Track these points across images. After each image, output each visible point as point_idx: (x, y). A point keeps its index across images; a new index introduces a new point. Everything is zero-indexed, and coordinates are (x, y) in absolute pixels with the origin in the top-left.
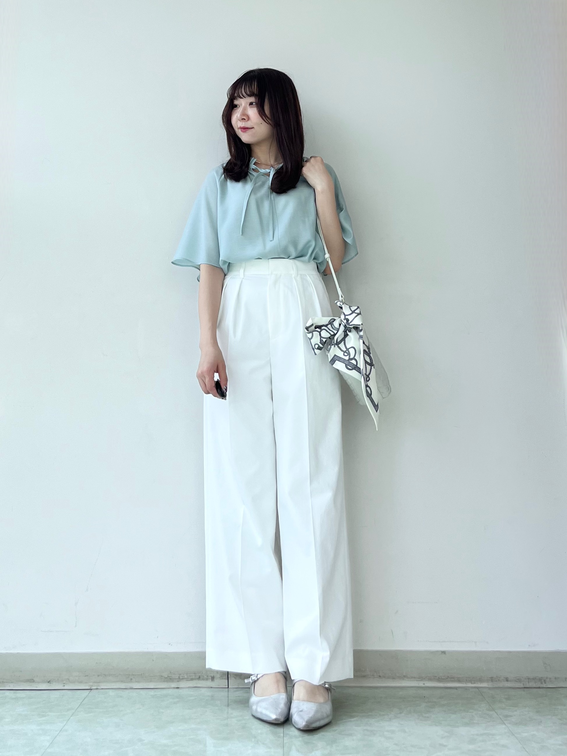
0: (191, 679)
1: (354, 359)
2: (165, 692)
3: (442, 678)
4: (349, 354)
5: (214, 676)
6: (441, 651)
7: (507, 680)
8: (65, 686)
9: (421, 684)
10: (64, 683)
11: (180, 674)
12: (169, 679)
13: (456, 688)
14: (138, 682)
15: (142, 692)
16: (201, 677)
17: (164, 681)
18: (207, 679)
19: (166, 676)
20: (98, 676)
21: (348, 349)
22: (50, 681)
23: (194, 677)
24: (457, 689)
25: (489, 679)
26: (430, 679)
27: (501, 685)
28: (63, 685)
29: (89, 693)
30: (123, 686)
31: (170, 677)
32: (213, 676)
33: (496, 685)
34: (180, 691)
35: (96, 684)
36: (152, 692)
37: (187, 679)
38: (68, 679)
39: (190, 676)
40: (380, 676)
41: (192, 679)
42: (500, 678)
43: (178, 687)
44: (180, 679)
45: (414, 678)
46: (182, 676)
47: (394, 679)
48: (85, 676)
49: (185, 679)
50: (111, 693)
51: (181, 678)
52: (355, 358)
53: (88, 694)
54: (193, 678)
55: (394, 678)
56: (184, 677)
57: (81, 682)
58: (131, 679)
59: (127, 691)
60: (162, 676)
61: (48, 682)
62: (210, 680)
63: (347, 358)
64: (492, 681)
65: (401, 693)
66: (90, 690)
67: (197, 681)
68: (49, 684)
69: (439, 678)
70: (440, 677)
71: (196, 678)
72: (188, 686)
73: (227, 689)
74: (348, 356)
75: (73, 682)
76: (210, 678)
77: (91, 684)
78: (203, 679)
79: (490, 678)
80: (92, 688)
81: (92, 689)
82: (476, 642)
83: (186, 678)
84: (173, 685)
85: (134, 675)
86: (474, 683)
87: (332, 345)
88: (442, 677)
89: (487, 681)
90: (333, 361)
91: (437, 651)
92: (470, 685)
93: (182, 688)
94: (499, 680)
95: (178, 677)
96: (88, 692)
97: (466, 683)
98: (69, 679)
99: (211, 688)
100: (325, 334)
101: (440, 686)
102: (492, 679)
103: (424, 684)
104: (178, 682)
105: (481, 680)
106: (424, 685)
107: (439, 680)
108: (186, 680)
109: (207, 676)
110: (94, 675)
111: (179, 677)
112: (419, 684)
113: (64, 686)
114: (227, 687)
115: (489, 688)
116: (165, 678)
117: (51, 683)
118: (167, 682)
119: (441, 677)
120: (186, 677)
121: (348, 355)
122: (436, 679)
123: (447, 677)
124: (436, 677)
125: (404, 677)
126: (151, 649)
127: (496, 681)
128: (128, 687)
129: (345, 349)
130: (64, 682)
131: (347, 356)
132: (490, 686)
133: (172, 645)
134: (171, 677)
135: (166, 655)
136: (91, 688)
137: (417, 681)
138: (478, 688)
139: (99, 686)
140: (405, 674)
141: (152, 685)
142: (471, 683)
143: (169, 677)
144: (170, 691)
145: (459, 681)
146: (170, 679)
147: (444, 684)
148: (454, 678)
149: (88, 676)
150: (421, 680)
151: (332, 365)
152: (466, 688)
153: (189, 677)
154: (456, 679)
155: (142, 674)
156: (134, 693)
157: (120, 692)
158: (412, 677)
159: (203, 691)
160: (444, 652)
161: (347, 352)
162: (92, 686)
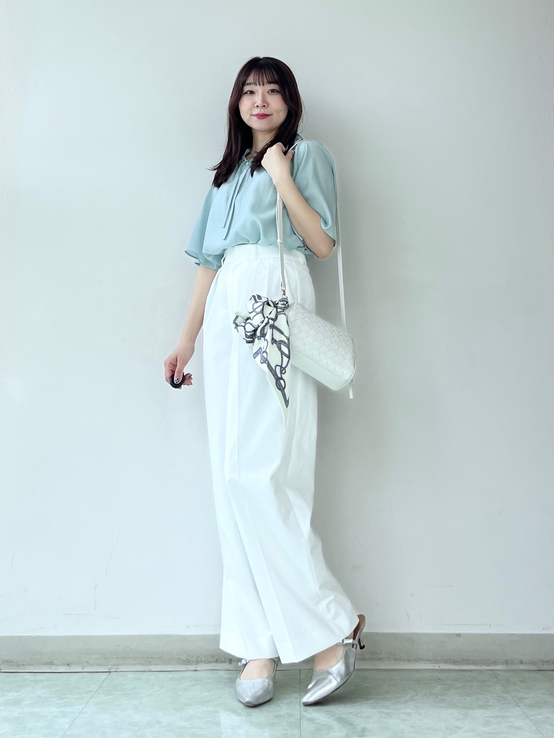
0: (209, 661)
2: (183, 674)
6: (456, 634)
7: (522, 663)
8: (84, 669)
9: (436, 667)
10: (84, 665)
11: (198, 657)
12: (188, 662)
13: (471, 671)
14: (157, 665)
15: (160, 674)
16: (219, 660)
17: (182, 664)
18: (225, 662)
19: (185, 659)
20: (117, 659)
22: (69, 663)
23: (211, 660)
25: (504, 662)
26: (445, 662)
27: (515, 667)
28: (82, 668)
30: (141, 668)
31: (188, 660)
32: (230, 659)
33: (511, 668)
34: (198, 673)
35: (114, 667)
36: (170, 675)
37: (205, 662)
40: (396, 659)
41: (210, 662)
42: (514, 660)
43: (196, 669)
44: (197, 662)
45: (430, 660)
46: (200, 659)
47: (410, 661)
48: (105, 659)
49: (203, 662)
50: (130, 676)
53: (107, 677)
54: (211, 661)
56: (202, 659)
57: (100, 665)
58: (150, 662)
59: (146, 674)
60: (180, 659)
61: (68, 665)
62: (228, 663)
64: (506, 663)
65: (416, 676)
66: (109, 673)
67: (214, 664)
68: (68, 667)
69: (454, 661)
71: (214, 661)
72: (206, 669)
75: (92, 665)
76: (228, 660)
77: (110, 667)
78: (221, 662)
79: (504, 660)
81: (111, 672)
82: (491, 625)
83: (204, 661)
84: (192, 667)
85: (152, 658)
86: (489, 666)
88: (457, 660)
89: (502, 663)
91: (452, 634)
92: (485, 668)
93: (199, 670)
94: (513, 663)
95: (196, 660)
96: (107, 674)
97: (481, 666)
98: (88, 662)
99: (229, 670)
101: (455, 669)
103: (439, 667)
104: (196, 664)
105: (495, 663)
107: (455, 663)
109: (225, 659)
110: (113, 658)
112: (434, 667)
115: (504, 671)
116: (184, 661)
117: (70, 666)
118: (185, 665)
120: (204, 660)
122: (451, 662)
123: (462, 660)
124: (451, 659)
125: (419, 660)
126: (170, 631)
127: (511, 664)
128: (146, 670)
132: (505, 669)
133: (190, 628)
134: (189, 659)
135: (183, 638)
136: (110, 670)
137: (432, 663)
138: (492, 670)
139: (117, 668)
140: (420, 657)
141: (170, 668)
142: (486, 666)
143: (187, 659)
144: (188, 674)
145: (474, 663)
146: (189, 661)
147: (459, 666)
148: (469, 661)
150: (437, 663)
152: (480, 671)
153: (207, 660)
154: (471, 662)
155: (160, 657)
156: (152, 676)
157: (139, 675)
158: (427, 660)
159: (221, 673)
160: (459, 635)
162: (111, 668)
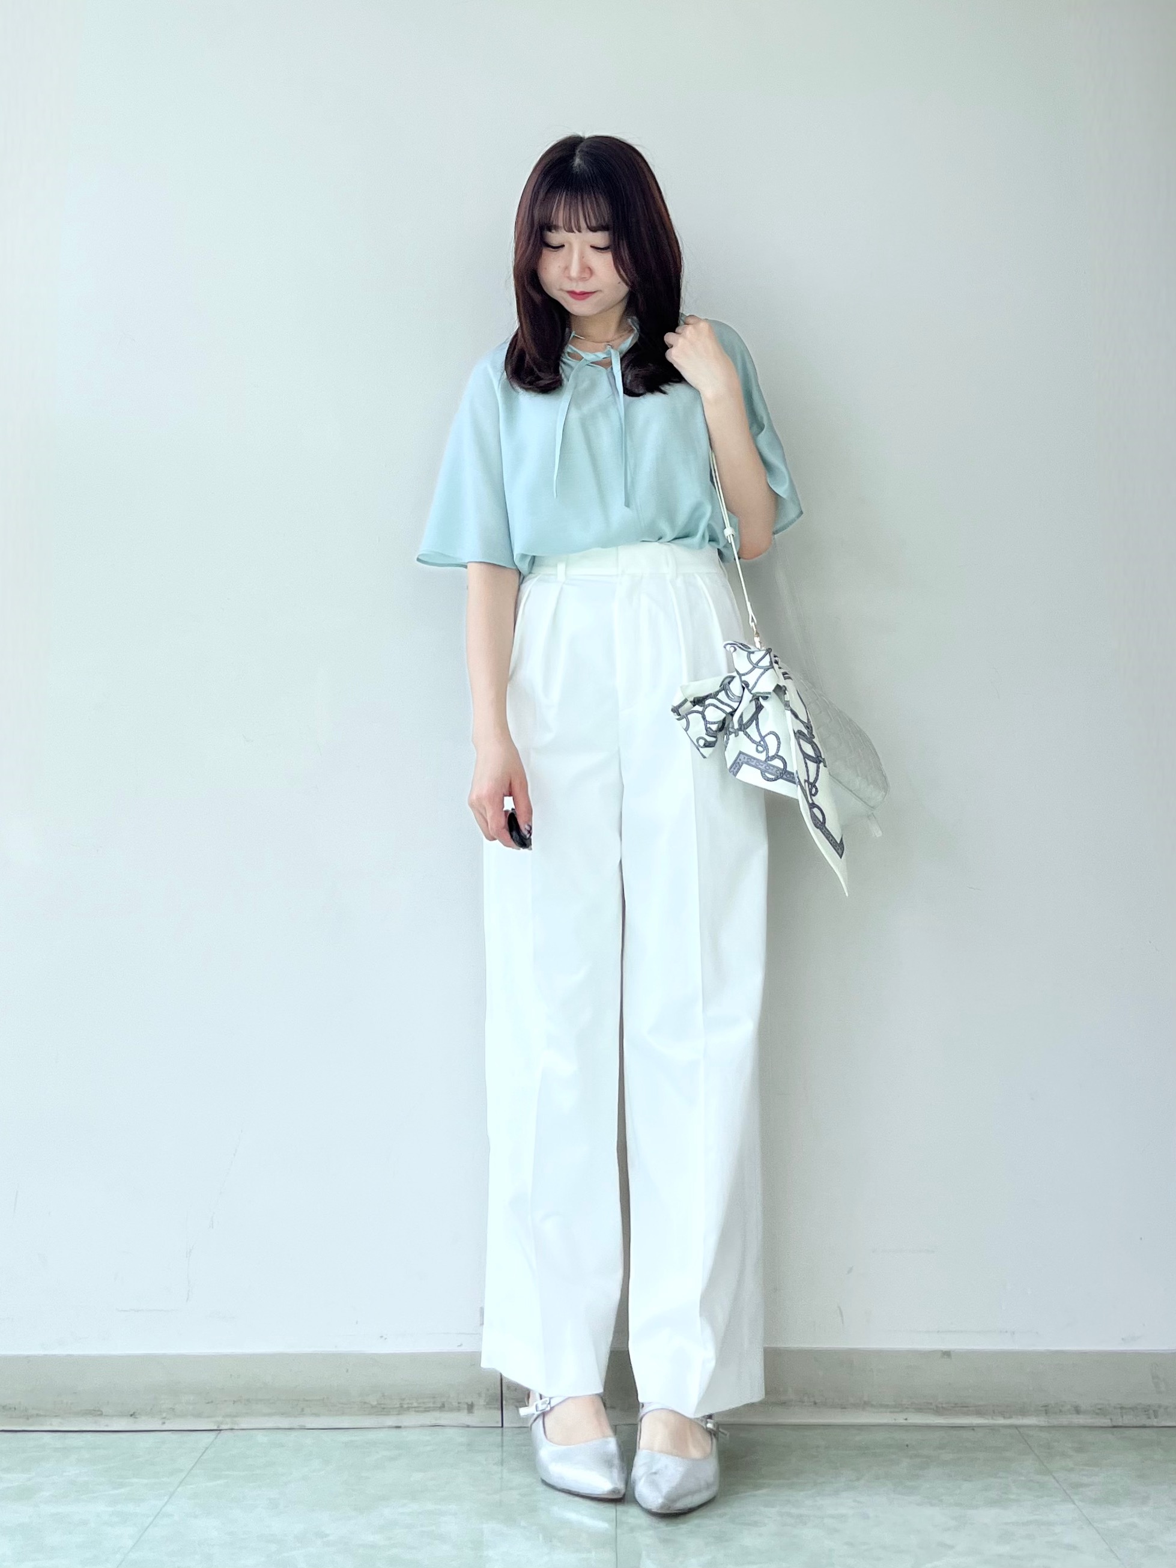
0: (426, 1408)
1: (777, 756)
2: (371, 1435)
3: (942, 1407)
4: (766, 748)
5: (472, 1403)
6: (942, 1352)
7: (1077, 1411)
8: (168, 1423)
9: (900, 1419)
11: (403, 1399)
12: (381, 1410)
13: (972, 1428)
14: (317, 1415)
15: (326, 1436)
16: (446, 1405)
17: (370, 1414)
18: (459, 1409)
19: (375, 1403)
20: (234, 1402)
21: (763, 738)
22: (134, 1413)
23: (431, 1405)
24: (973, 1430)
25: (1041, 1408)
26: (920, 1409)
27: (1064, 1420)
28: (160, 1422)
29: (216, 1438)
30: (285, 1422)
31: (382, 1406)
32: (470, 1403)
33: (1054, 1421)
34: (404, 1433)
35: (228, 1420)
36: (343, 1437)
37: (417, 1409)
38: (171, 1408)
39: (424, 1403)
40: (815, 1403)
41: (427, 1410)
42: (1062, 1406)
43: (399, 1425)
44: (402, 1410)
45: (887, 1406)
46: (408, 1403)
47: (845, 1408)
48: (208, 1403)
49: (413, 1409)
50: (261, 1438)
51: (405, 1406)
52: (779, 754)
53: (215, 1440)
54: (429, 1407)
55: (843, 1407)
56: (411, 1404)
57: (199, 1415)
58: (303, 1410)
59: (294, 1434)
60: (365, 1403)
61: (131, 1415)
62: (466, 1411)
63: (762, 757)
64: (1047, 1412)
65: (858, 1438)
66: (217, 1432)
67: (437, 1414)
68: (131, 1419)
69: (936, 1406)
70: (940, 1406)
71: (437, 1407)
72: (420, 1423)
73: (500, 1429)
74: (765, 753)
75: (183, 1415)
76: (466, 1406)
77: (220, 1419)
78: (451, 1410)
79: (1043, 1406)
80: (221, 1428)
81: (220, 1430)
82: (1014, 1333)
83: (415, 1407)
84: (391, 1421)
85: (307, 1401)
86: (1010, 1417)
87: (730, 733)
88: (944, 1406)
89: (1036, 1413)
90: (736, 767)
91: (934, 1352)
92: (1001, 1421)
93: (406, 1427)
94: (1061, 1411)
95: (398, 1406)
96: (212, 1435)
97: (992, 1418)
98: (174, 1409)
99: (468, 1426)
100: (714, 715)
101: (940, 1423)
102: (1046, 1410)
103: (906, 1419)
104: (399, 1414)
105: (1023, 1412)
106: (905, 1421)
107: (939, 1411)
108: (415, 1411)
109: (459, 1403)
110: (225, 1401)
111: (401, 1404)
112: (895, 1420)
113: (164, 1423)
114: (501, 1426)
115: (1041, 1428)
116: (373, 1407)
117: (136, 1418)
118: (376, 1415)
119: (942, 1404)
120: (415, 1405)
121: (764, 750)
122: (931, 1409)
123: (953, 1405)
124: (931, 1404)
125: (864, 1405)
126: (344, 1346)
127: (1056, 1413)
128: (295, 1425)
129: (757, 739)
130: (164, 1415)
131: (762, 752)
132: (1043, 1423)
133: (386, 1339)
134: (384, 1404)
135: (375, 1360)
136: (218, 1427)
137: (891, 1412)
138: (1016, 1427)
139: (235, 1423)
140: (866, 1399)
141: (345, 1422)
142: (1004, 1418)
143: (381, 1404)
144: (381, 1435)
145: (979, 1413)
146: (384, 1408)
147: (947, 1418)
148: (967, 1407)
149: (212, 1402)
150: (901, 1412)
152: (993, 1428)
153: (421, 1405)
154: (973, 1409)
155: (323, 1399)
156: (308, 1439)
157: (280, 1436)
158: (882, 1406)
159: (450, 1432)
160: (947, 1354)
161: (762, 744)
162: (222, 1423)
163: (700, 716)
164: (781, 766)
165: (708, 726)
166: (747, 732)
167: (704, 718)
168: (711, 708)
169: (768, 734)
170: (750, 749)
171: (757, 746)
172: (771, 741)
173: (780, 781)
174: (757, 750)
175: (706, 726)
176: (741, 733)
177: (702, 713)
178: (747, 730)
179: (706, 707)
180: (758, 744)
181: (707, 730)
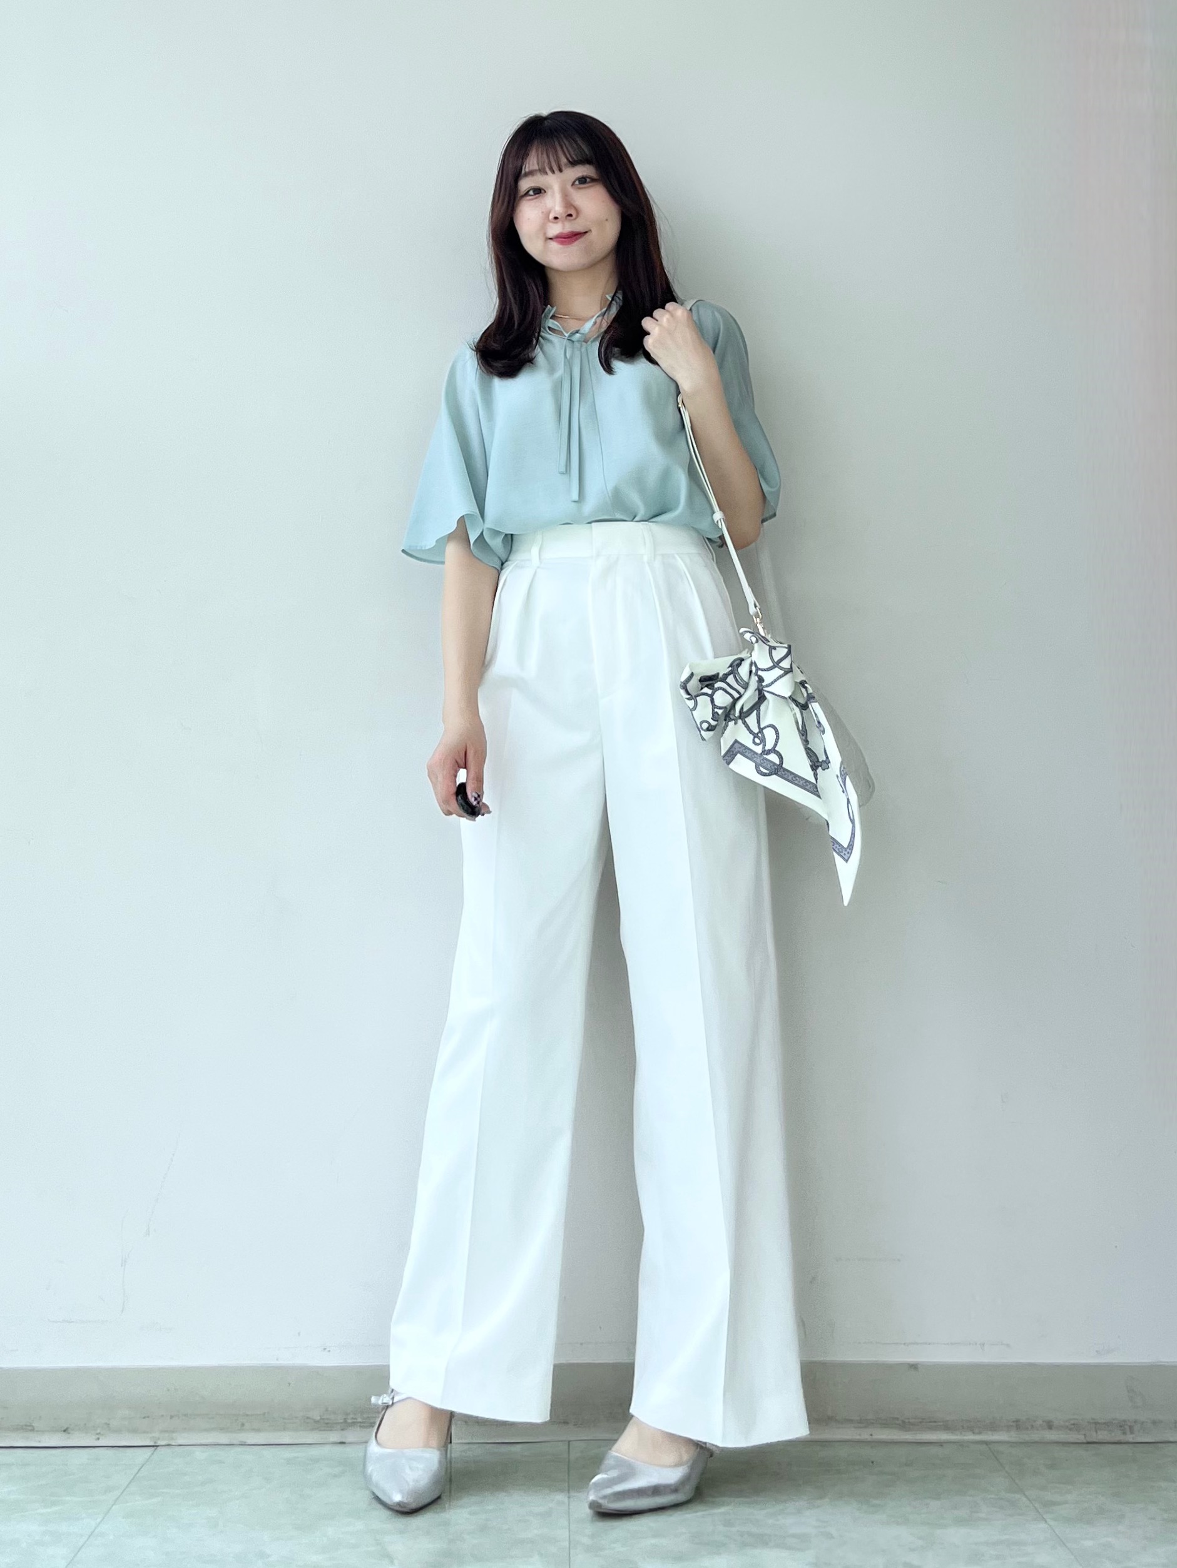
1: (773, 750)
2: (314, 1451)
3: (909, 1422)
4: (763, 741)
6: (909, 1364)
7: (1050, 1426)
8: (100, 1439)
9: (865, 1435)
10: (98, 1431)
11: (348, 1414)
12: (324, 1425)
13: (940, 1444)
14: (258, 1430)
15: (267, 1452)
17: (313, 1429)
19: (318, 1418)
20: (172, 1417)
21: (761, 730)
22: (67, 1428)
24: (942, 1446)
25: (1012, 1424)
26: (885, 1425)
27: (1036, 1436)
28: (95, 1438)
29: (152, 1453)
30: (227, 1438)
33: (1025, 1437)
34: (347, 1449)
35: (167, 1435)
36: (288, 1453)
37: (362, 1425)
38: (106, 1423)
42: (1034, 1421)
43: (344, 1441)
44: (346, 1425)
45: (852, 1422)
46: (352, 1419)
48: (144, 1418)
49: (358, 1424)
50: (199, 1454)
51: (349, 1421)
52: (776, 749)
53: (150, 1456)
56: (356, 1419)
57: (134, 1431)
58: (243, 1424)
59: (234, 1450)
60: (308, 1418)
61: (64, 1431)
63: (758, 749)
64: (1018, 1428)
65: (825, 1454)
66: (153, 1449)
68: (65, 1435)
69: (903, 1422)
70: (907, 1421)
74: (761, 746)
75: (118, 1431)
77: (156, 1435)
79: (1014, 1422)
80: (157, 1445)
81: (157, 1446)
82: (983, 1345)
83: (360, 1423)
84: (334, 1436)
85: (248, 1415)
86: (980, 1433)
87: (731, 720)
88: (911, 1421)
89: (1008, 1428)
90: (730, 755)
91: (901, 1365)
92: (970, 1437)
93: (350, 1443)
94: (1032, 1426)
95: (342, 1421)
96: (149, 1451)
97: (961, 1434)
98: (109, 1424)
100: (722, 699)
101: (906, 1439)
102: (1017, 1425)
103: (872, 1435)
104: (342, 1430)
105: (993, 1427)
106: (869, 1437)
107: (905, 1426)
108: (360, 1426)
110: (162, 1415)
111: (345, 1419)
112: (860, 1435)
113: (98, 1439)
115: (1011, 1444)
116: (316, 1422)
117: (69, 1433)
118: (319, 1431)
119: (909, 1419)
120: (360, 1420)
121: (761, 743)
122: (897, 1424)
123: (920, 1420)
124: (897, 1419)
125: (829, 1420)
126: (285, 1359)
127: (1027, 1429)
128: (236, 1441)
129: (756, 730)
130: (96, 1430)
131: (758, 744)
132: (1012, 1439)
133: (329, 1351)
134: (327, 1419)
135: (316, 1373)
136: (155, 1443)
137: (856, 1428)
138: (986, 1443)
139: (172, 1439)
140: (829, 1413)
141: (285, 1437)
142: (974, 1433)
143: (324, 1419)
144: (326, 1451)
145: (947, 1427)
146: (326, 1424)
147: (913, 1434)
148: (935, 1422)
149: (149, 1417)
150: (867, 1427)
151: (729, 763)
152: (960, 1444)
153: (366, 1420)
154: (942, 1424)
155: (265, 1414)
156: (248, 1456)
157: (219, 1453)
158: (847, 1421)
160: (914, 1367)
161: (759, 736)
162: (159, 1439)
163: (709, 699)
164: (777, 761)
165: (716, 710)
166: (745, 721)
167: (712, 701)
168: (720, 692)
169: (768, 726)
170: (747, 740)
171: (755, 737)
172: (769, 734)
173: (774, 776)
174: (754, 742)
175: (713, 710)
176: (740, 722)
177: (711, 696)
178: (746, 719)
179: (715, 690)
180: (755, 736)
181: (713, 715)
